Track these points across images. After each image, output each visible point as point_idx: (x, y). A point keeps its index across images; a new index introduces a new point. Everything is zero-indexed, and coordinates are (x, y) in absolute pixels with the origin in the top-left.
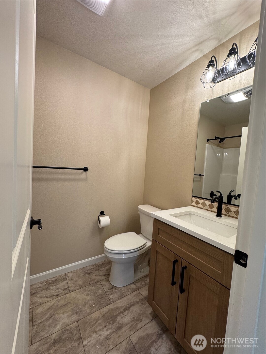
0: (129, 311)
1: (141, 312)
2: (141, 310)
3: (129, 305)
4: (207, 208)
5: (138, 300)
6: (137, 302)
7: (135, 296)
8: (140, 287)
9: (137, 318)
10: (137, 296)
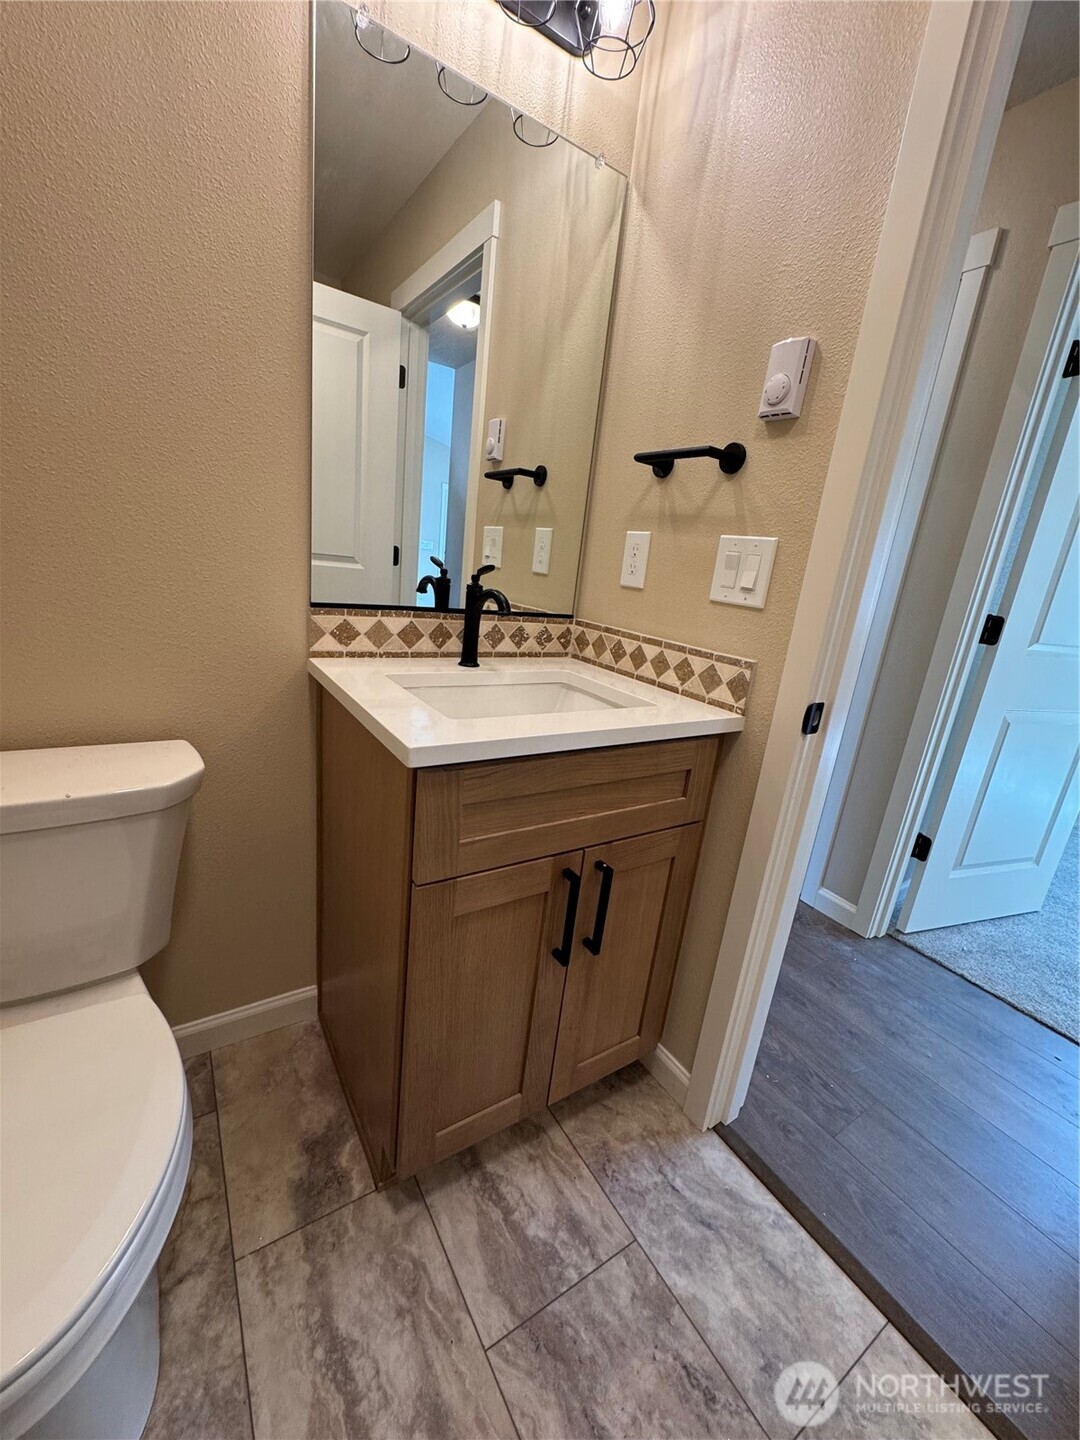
0: (354, 1343)
1: (379, 1259)
2: (370, 1258)
3: (314, 1344)
4: (395, 644)
5: (305, 1269)
6: (318, 1277)
7: (270, 1286)
8: (222, 1241)
9: (403, 1292)
10: (277, 1274)
